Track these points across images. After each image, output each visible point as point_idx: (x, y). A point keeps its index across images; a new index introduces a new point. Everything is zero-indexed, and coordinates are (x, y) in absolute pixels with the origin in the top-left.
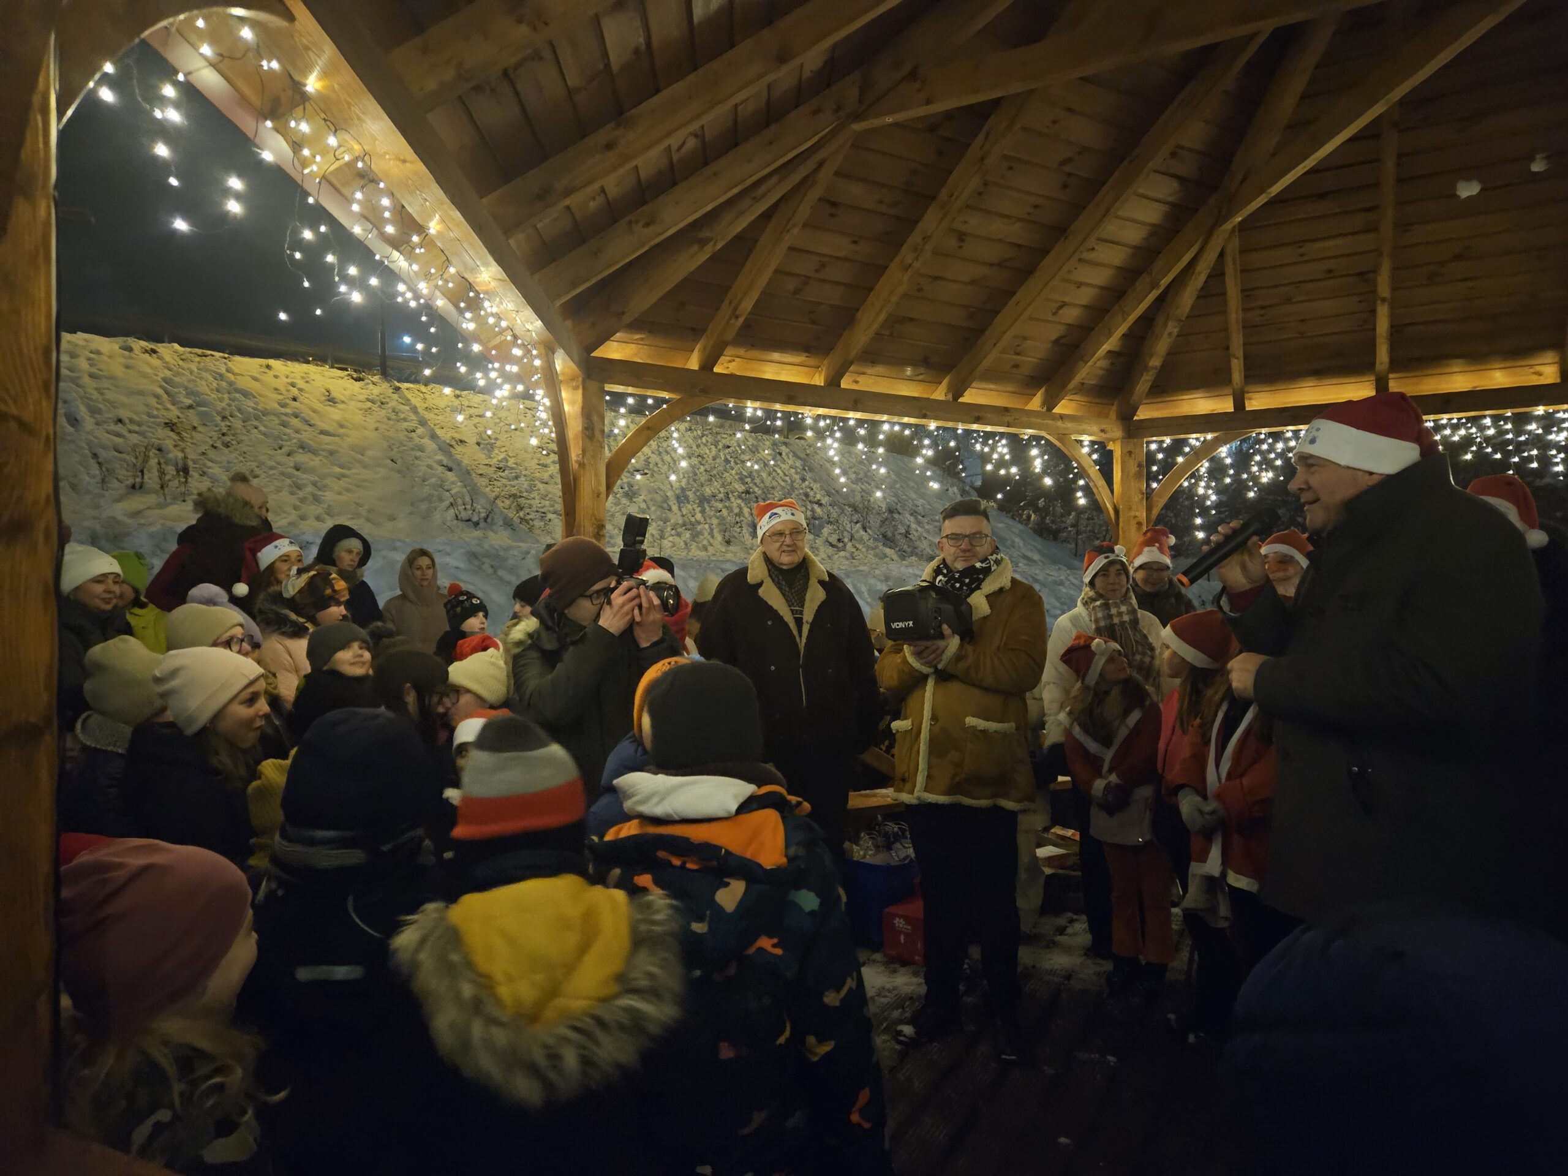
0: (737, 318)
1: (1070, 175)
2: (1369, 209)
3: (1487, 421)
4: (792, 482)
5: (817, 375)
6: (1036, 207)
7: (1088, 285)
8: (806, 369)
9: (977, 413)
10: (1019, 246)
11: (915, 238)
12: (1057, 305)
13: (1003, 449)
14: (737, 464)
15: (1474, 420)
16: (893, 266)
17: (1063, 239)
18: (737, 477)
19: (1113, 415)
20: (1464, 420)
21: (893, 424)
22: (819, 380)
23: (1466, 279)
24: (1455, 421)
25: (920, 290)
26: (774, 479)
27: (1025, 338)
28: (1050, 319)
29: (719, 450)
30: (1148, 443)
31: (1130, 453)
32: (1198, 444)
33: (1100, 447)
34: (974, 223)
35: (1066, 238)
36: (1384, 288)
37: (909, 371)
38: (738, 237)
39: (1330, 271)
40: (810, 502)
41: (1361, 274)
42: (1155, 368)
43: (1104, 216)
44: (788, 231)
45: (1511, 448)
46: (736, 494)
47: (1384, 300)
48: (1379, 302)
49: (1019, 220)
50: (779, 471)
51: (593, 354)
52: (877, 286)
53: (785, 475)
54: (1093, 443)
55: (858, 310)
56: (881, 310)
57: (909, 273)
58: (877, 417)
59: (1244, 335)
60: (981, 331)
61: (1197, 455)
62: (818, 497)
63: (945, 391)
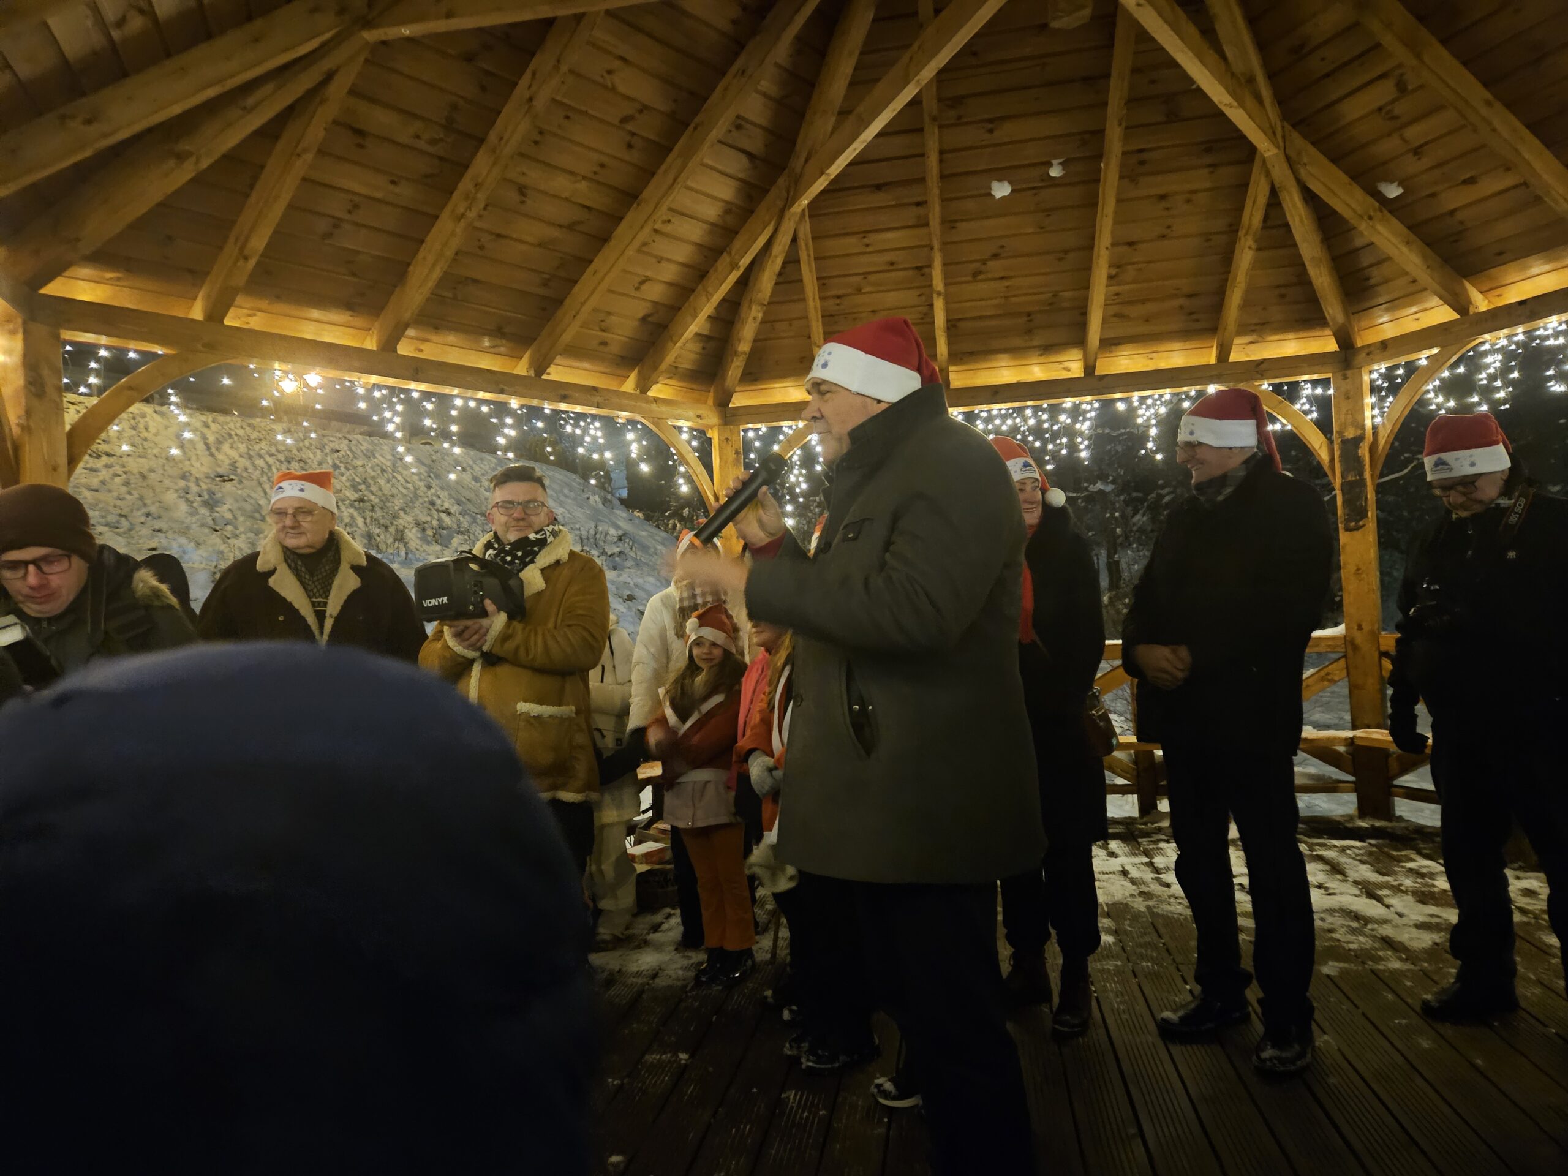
0: (246, 258)
1: (633, 134)
2: (918, 204)
3: (1029, 412)
4: (416, 489)
5: (368, 338)
6: (602, 166)
7: (669, 260)
8: (351, 330)
9: (564, 392)
10: (588, 208)
11: (465, 184)
12: (640, 279)
13: (596, 431)
14: (348, 469)
15: (1020, 411)
16: (445, 215)
17: (635, 205)
18: (348, 484)
19: (711, 402)
20: (1011, 411)
21: (466, 399)
22: (371, 343)
23: (1002, 278)
24: (1003, 412)
25: (481, 248)
26: (393, 486)
27: (609, 314)
28: (633, 294)
29: (326, 455)
30: (746, 431)
31: (727, 439)
32: (791, 432)
33: (701, 434)
34: (534, 176)
35: (638, 205)
36: (938, 283)
37: (487, 343)
38: (229, 158)
39: (892, 264)
40: (437, 511)
41: (918, 268)
42: (744, 353)
43: (673, 184)
44: (299, 155)
45: (1047, 436)
46: (347, 502)
47: (939, 294)
48: (935, 295)
49: (584, 178)
50: (399, 478)
51: (43, 291)
52: (429, 239)
53: (407, 482)
54: (691, 429)
55: (409, 264)
56: (434, 265)
57: (463, 223)
58: (446, 390)
59: (824, 324)
60: (559, 302)
61: (790, 443)
62: (446, 505)
63: (526, 366)
